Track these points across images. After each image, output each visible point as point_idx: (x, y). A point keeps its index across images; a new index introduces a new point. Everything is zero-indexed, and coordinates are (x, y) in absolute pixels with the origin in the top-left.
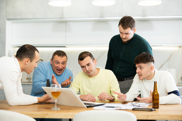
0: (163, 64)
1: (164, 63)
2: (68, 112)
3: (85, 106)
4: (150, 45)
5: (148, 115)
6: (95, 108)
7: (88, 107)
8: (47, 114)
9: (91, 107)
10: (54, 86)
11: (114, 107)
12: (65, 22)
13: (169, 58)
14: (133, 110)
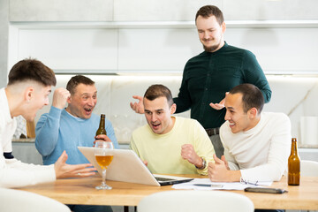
0: (294, 109)
1: (297, 106)
2: (127, 193)
3: (158, 183)
4: (265, 72)
5: (274, 201)
6: (175, 186)
7: (162, 185)
8: (89, 197)
9: (168, 184)
10: (101, 146)
11: (210, 186)
12: (117, 29)
13: (305, 98)
14: (246, 190)
